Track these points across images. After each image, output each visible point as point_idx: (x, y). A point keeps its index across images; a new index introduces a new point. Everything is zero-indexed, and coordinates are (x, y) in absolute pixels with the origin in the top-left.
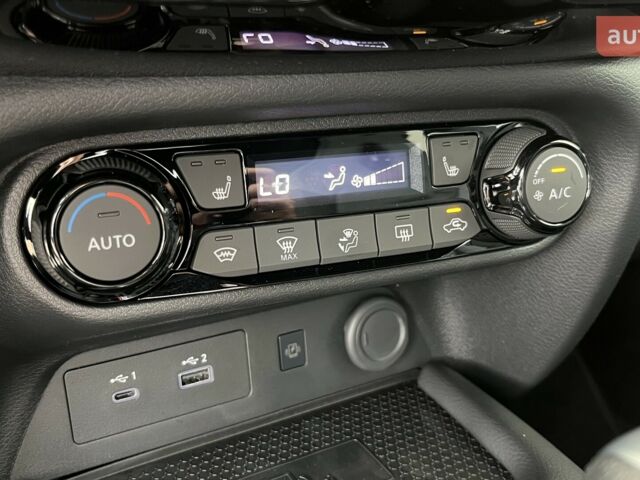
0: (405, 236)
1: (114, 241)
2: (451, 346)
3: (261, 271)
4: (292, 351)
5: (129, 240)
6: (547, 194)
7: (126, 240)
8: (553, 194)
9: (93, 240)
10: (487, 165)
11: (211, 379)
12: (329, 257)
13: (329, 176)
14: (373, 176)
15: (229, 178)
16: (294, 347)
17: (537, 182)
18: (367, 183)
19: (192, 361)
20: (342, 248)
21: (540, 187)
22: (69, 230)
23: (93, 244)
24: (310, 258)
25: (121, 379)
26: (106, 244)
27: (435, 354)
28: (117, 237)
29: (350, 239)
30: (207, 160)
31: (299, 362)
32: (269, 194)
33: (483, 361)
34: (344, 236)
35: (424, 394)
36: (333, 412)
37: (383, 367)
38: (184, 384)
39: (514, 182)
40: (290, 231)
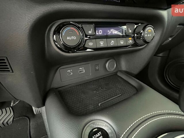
0: (122, 43)
1: (72, 38)
2: (123, 68)
3: (97, 47)
4: (97, 68)
5: (75, 38)
6: (147, 35)
7: (74, 38)
8: (148, 35)
9: (68, 37)
10: (136, 30)
11: (84, 72)
12: (109, 46)
13: (109, 31)
14: (116, 32)
15: (92, 29)
16: (97, 67)
17: (146, 33)
18: (115, 33)
19: (81, 68)
20: (111, 44)
21: (146, 34)
22: (64, 35)
23: (68, 38)
24: (106, 46)
25: (69, 71)
26: (71, 38)
27: (120, 69)
28: (73, 37)
29: (113, 43)
30: (88, 25)
31: (98, 70)
32: (98, 34)
33: (128, 70)
34: (111, 42)
35: (118, 76)
36: (104, 78)
37: (112, 71)
38: (80, 72)
39: (142, 33)
40: (102, 40)
